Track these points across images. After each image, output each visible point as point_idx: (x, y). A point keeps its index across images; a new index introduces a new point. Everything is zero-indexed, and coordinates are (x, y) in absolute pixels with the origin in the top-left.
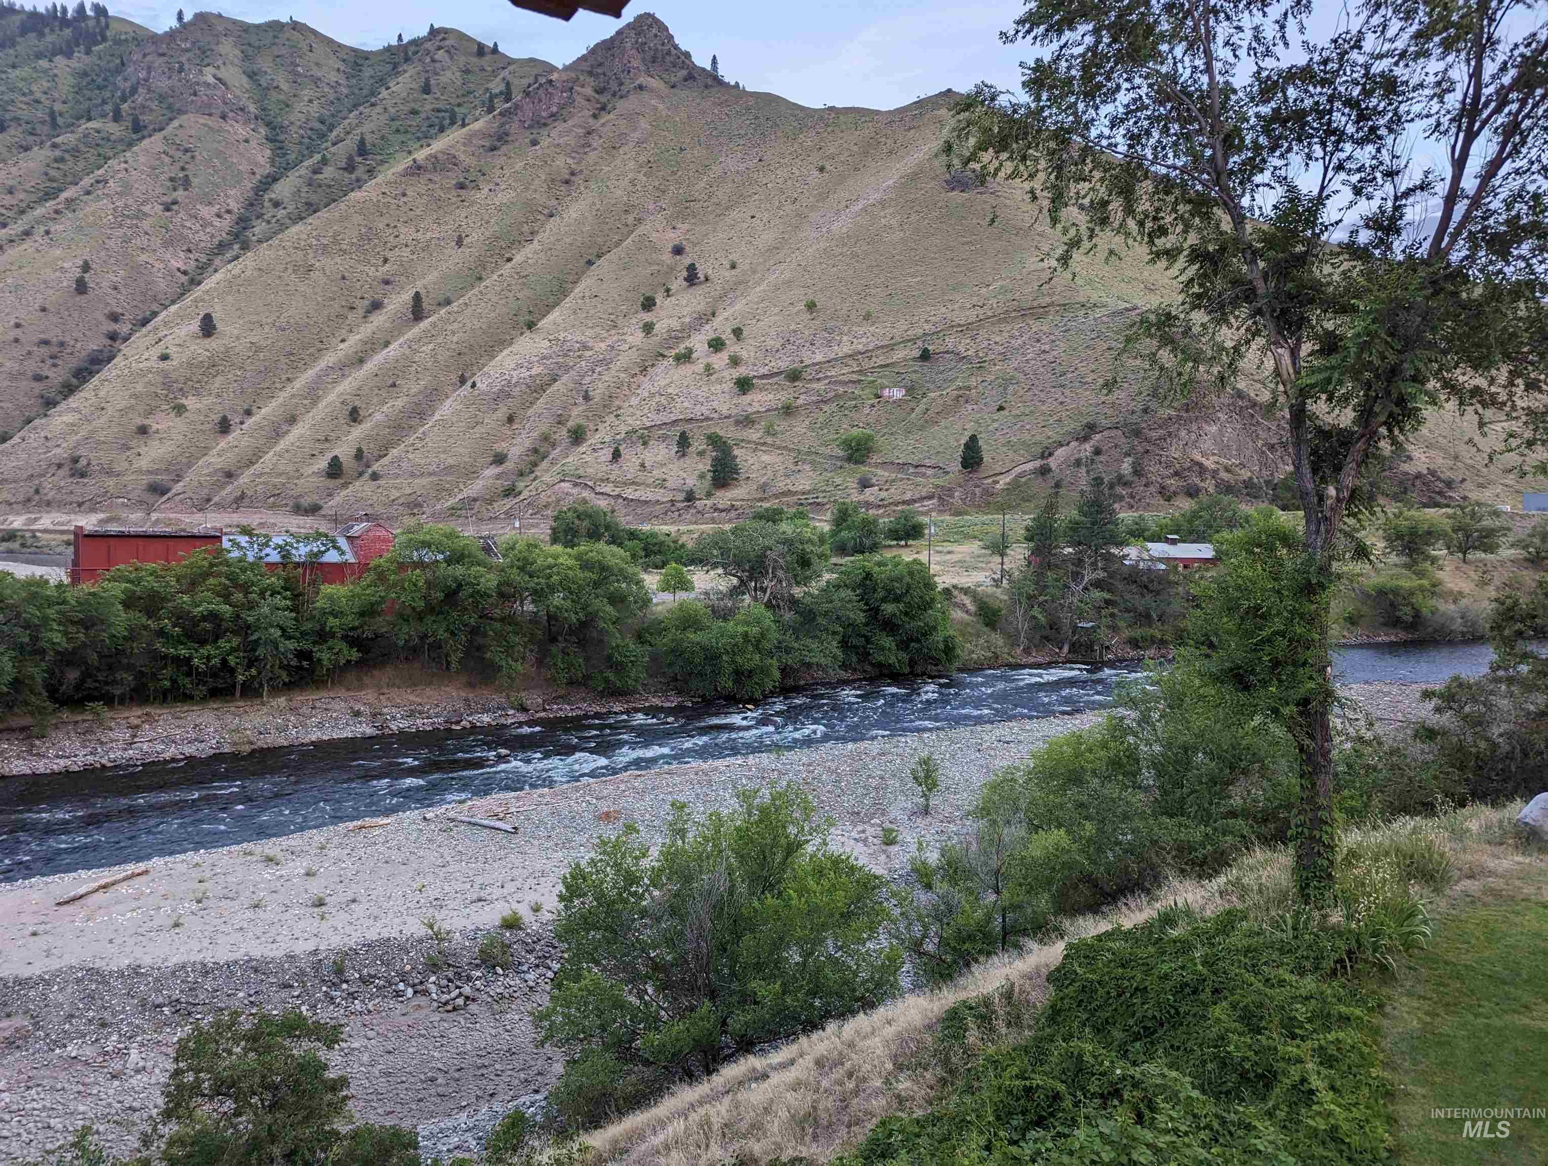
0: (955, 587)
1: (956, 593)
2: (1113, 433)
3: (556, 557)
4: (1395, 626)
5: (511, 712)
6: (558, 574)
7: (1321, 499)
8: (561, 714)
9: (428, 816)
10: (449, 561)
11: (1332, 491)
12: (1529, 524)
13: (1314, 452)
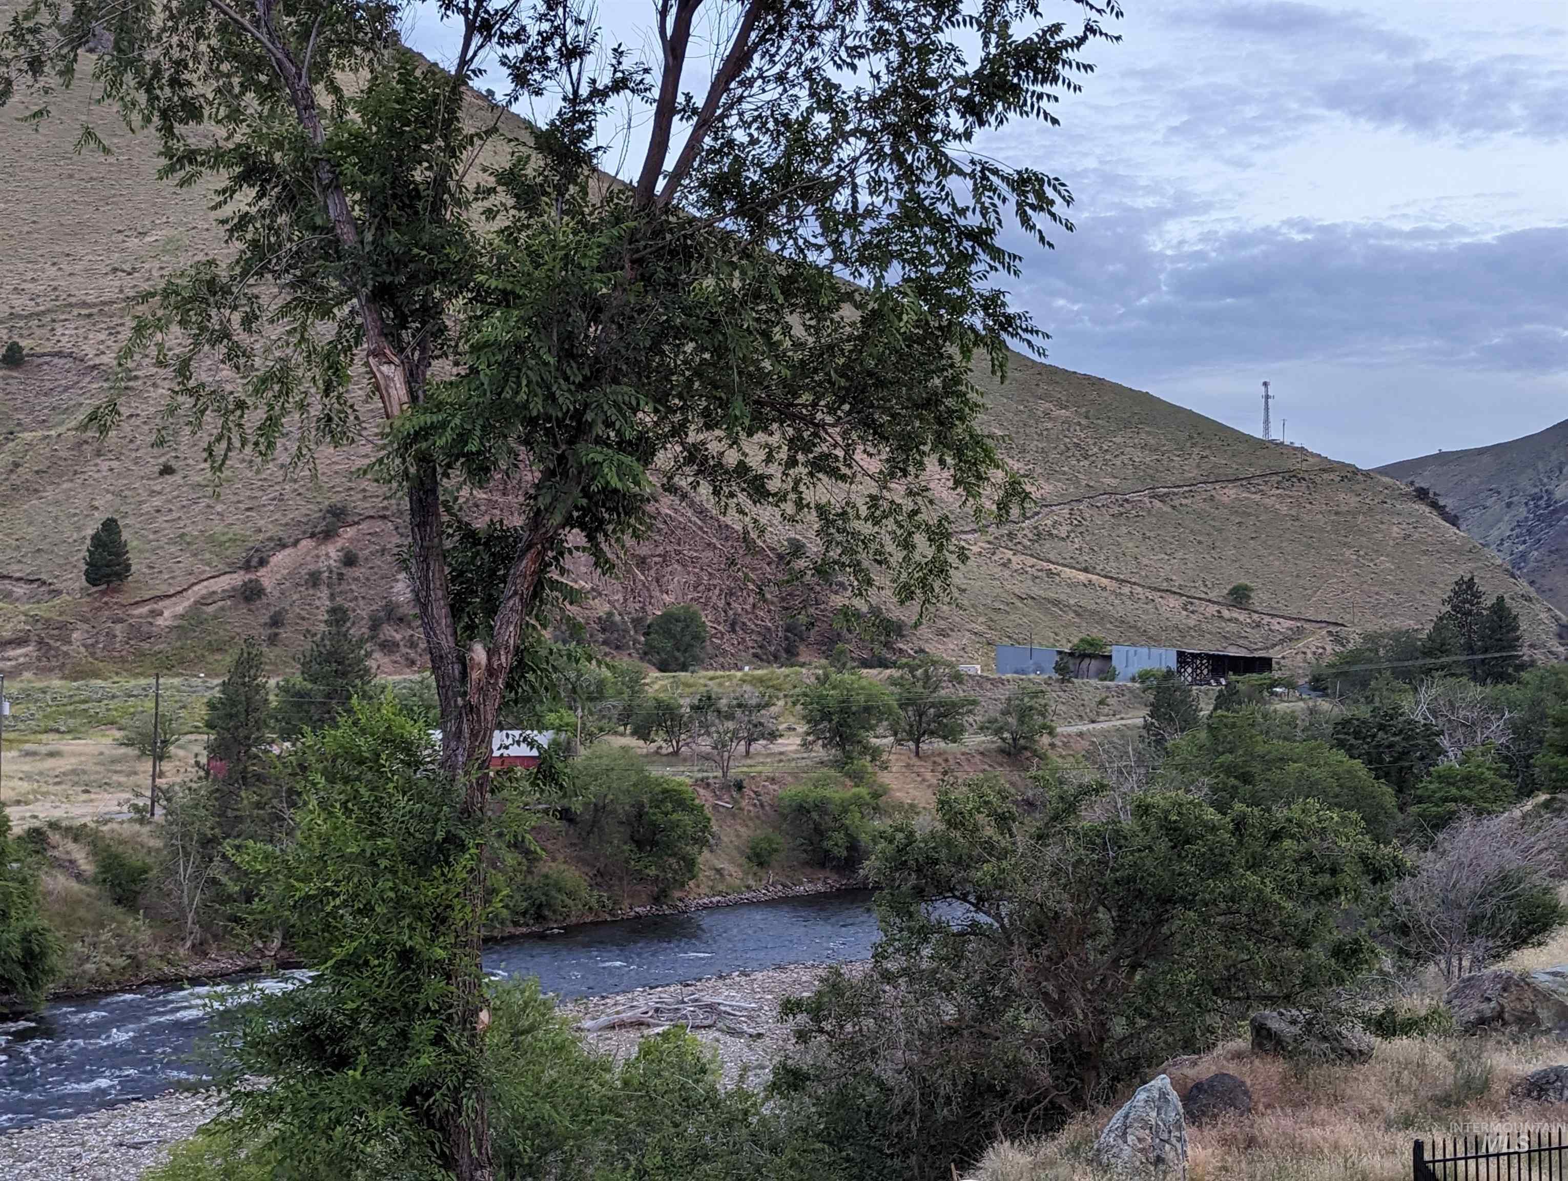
0: (54, 825)
1: (55, 837)
2: (377, 527)
12: (1002, 694)
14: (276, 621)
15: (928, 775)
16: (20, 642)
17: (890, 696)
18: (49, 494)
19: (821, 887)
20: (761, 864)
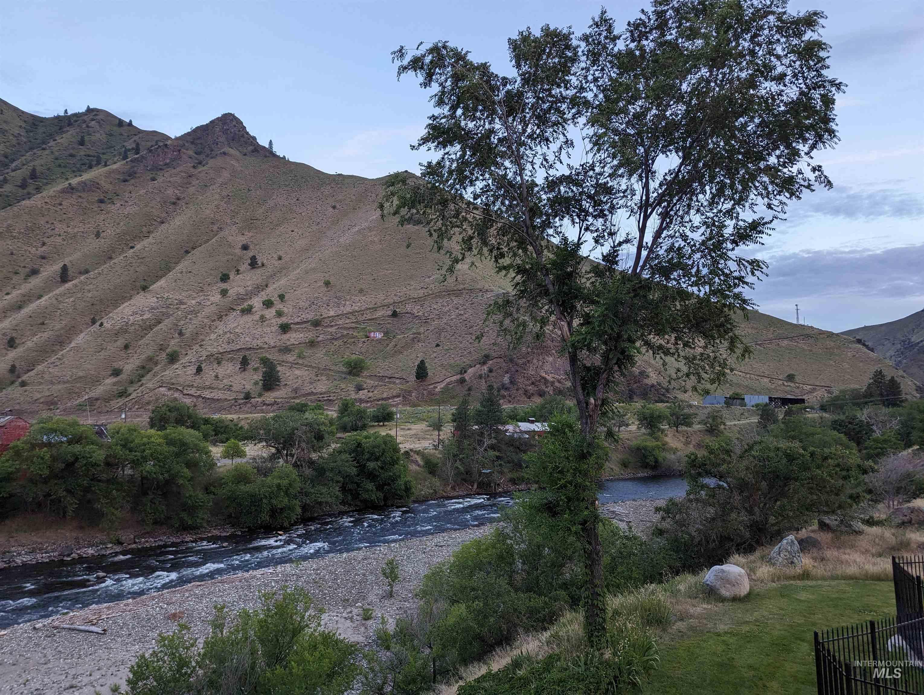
0: (411, 450)
1: (412, 454)
2: (499, 360)
3: (149, 437)
4: (646, 467)
5: (110, 545)
6: (150, 449)
7: (587, 404)
8: (148, 545)
10: (70, 442)
11: (592, 400)
12: (706, 411)
13: (583, 379)
14: (470, 389)
15: (681, 438)
16: (398, 396)
17: (667, 412)
18: (405, 353)
19: (646, 474)
20: (625, 467)
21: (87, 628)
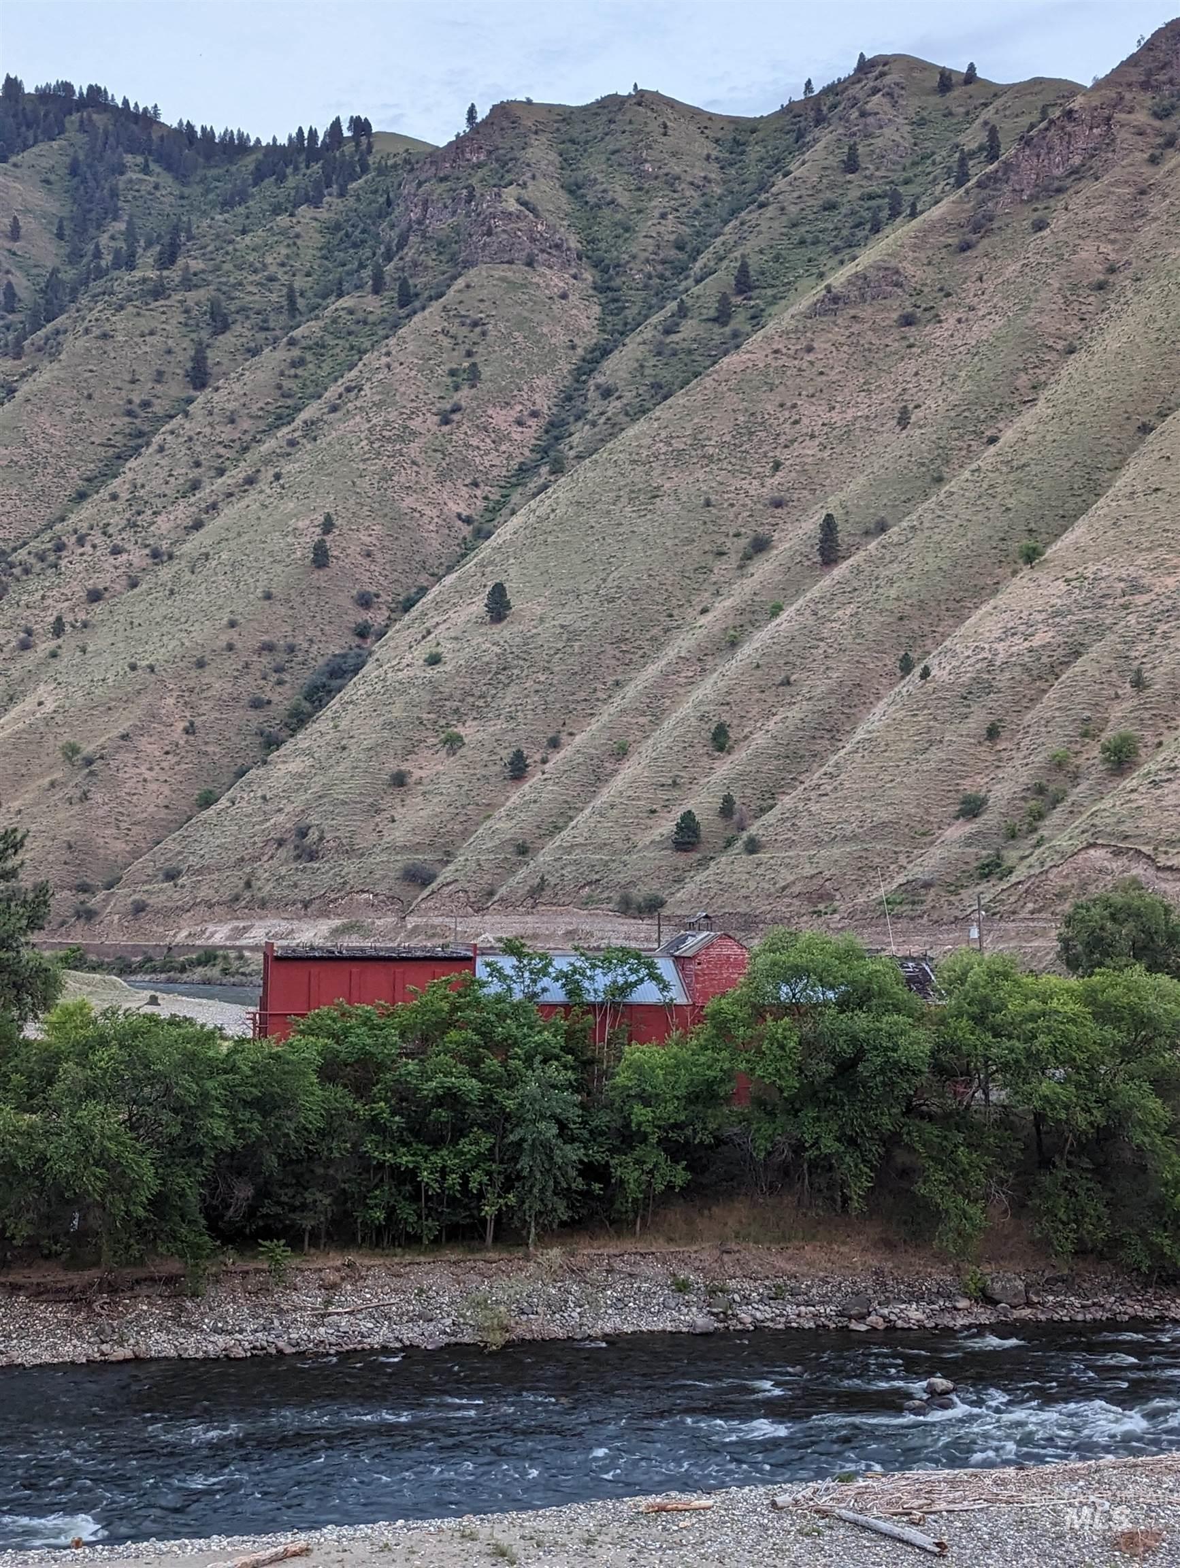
5: (963, 1303)
6: (1049, 1031)
8: (1062, 1315)
9: (782, 1499)
10: (843, 1005)
21: (897, 1530)
